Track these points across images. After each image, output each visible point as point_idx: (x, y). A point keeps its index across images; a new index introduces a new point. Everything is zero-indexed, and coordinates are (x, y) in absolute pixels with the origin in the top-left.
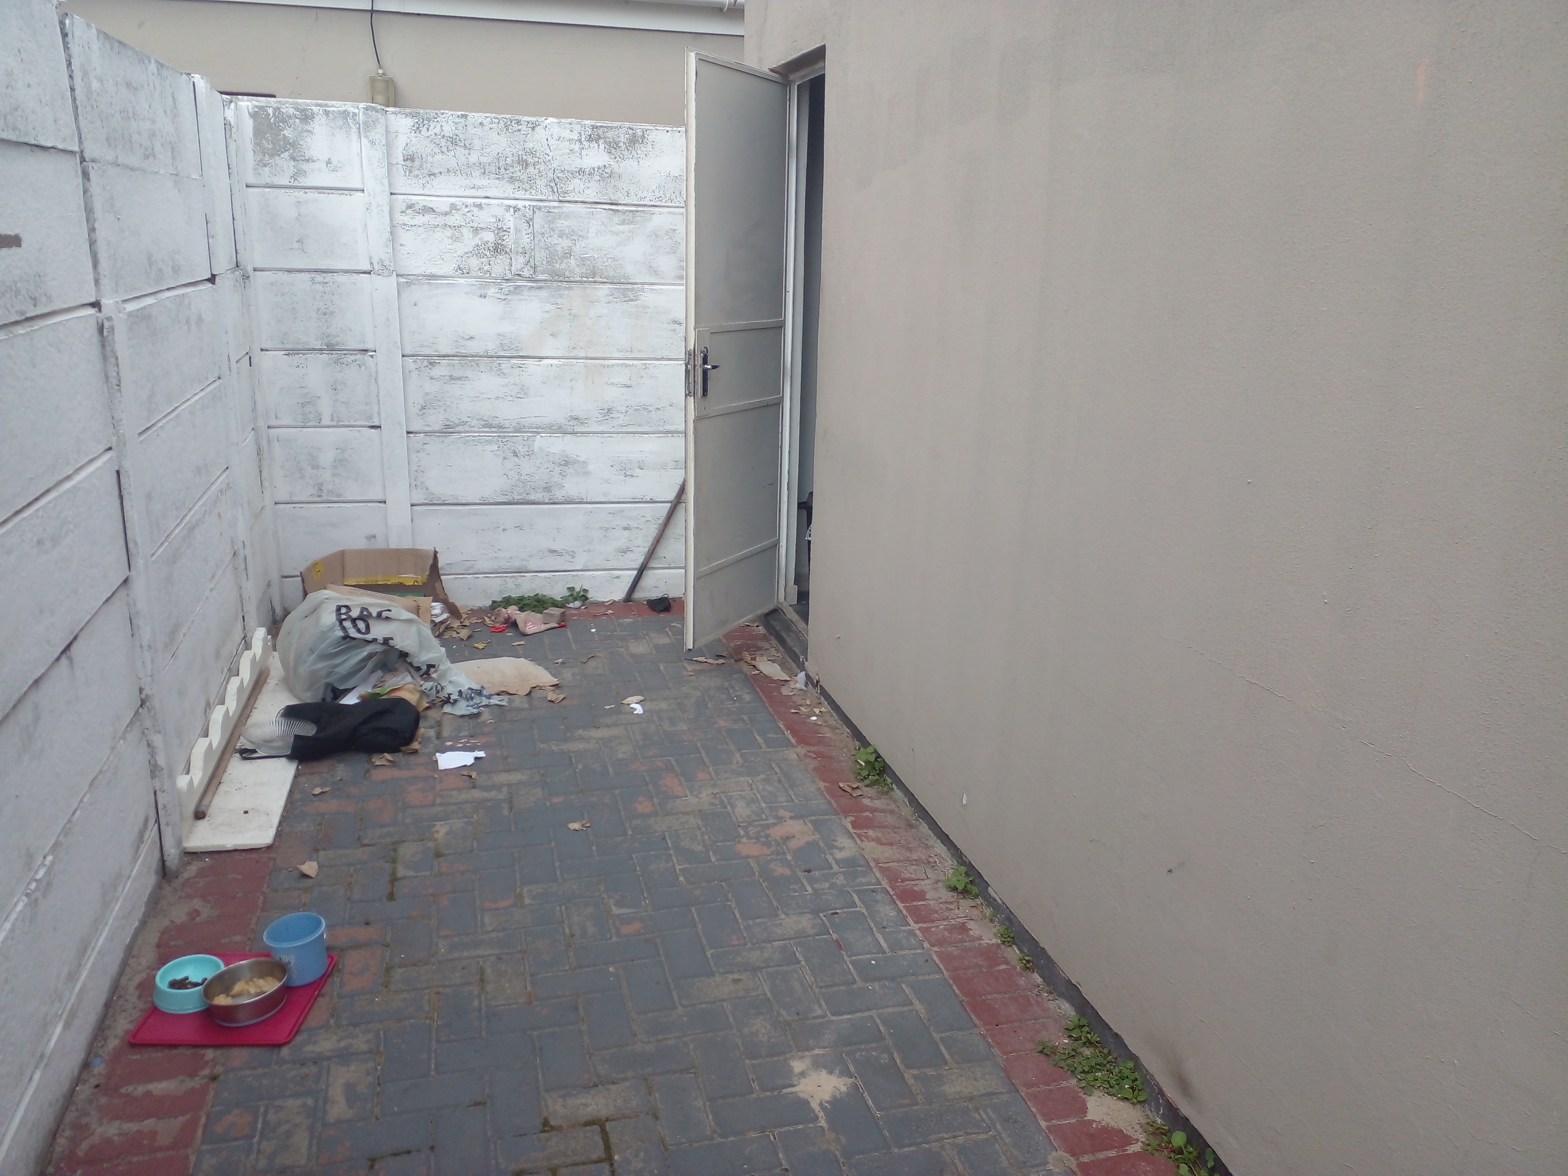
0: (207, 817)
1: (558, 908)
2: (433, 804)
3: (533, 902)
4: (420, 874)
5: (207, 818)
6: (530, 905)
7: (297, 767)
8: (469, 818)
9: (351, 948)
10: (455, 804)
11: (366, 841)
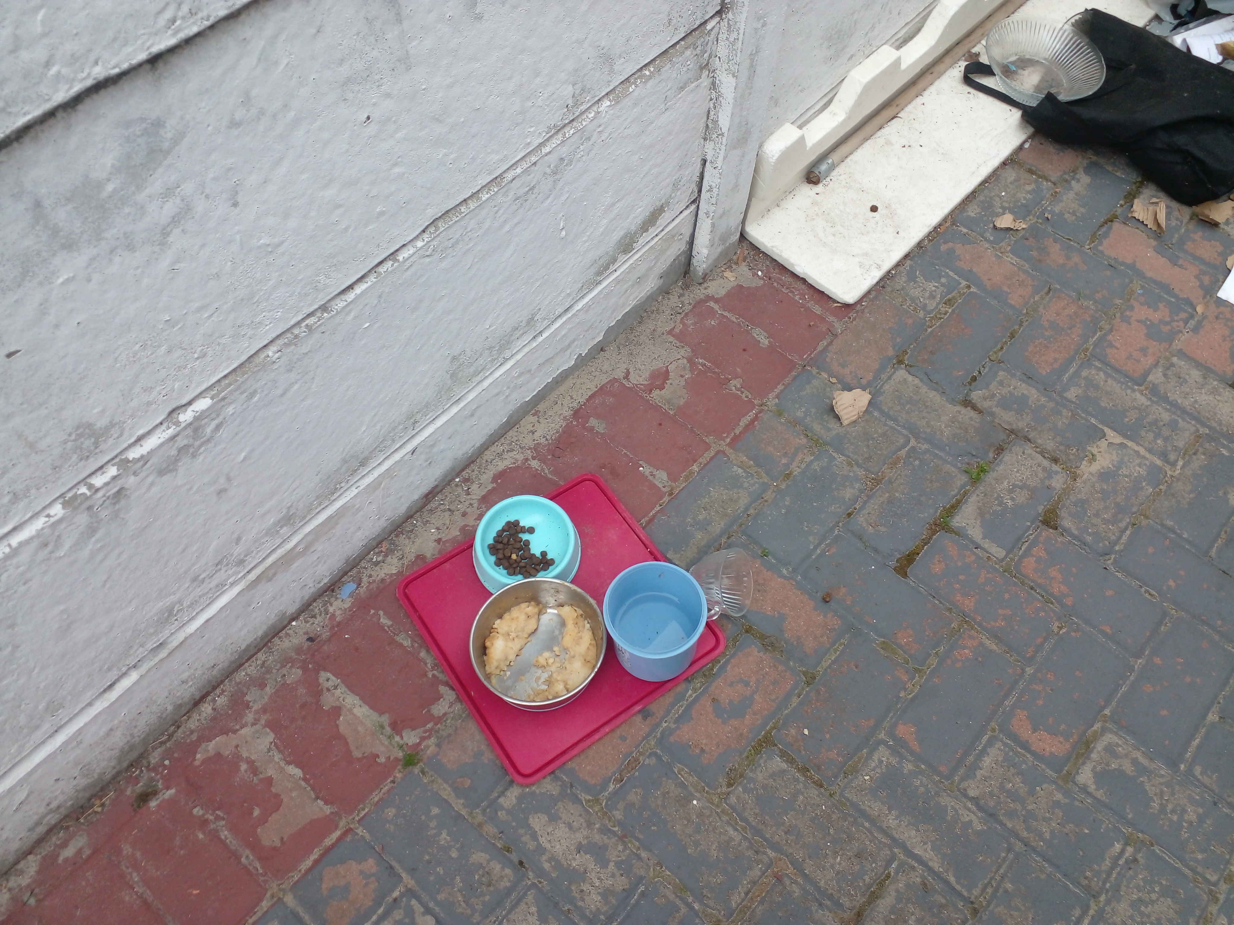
0: (820, 185)
1: (1118, 847)
2: (1140, 381)
3: (1092, 788)
4: (987, 544)
5: (819, 188)
6: (1084, 789)
7: (1024, 142)
8: (1167, 462)
9: (762, 637)
10: (1174, 406)
11: (976, 396)
